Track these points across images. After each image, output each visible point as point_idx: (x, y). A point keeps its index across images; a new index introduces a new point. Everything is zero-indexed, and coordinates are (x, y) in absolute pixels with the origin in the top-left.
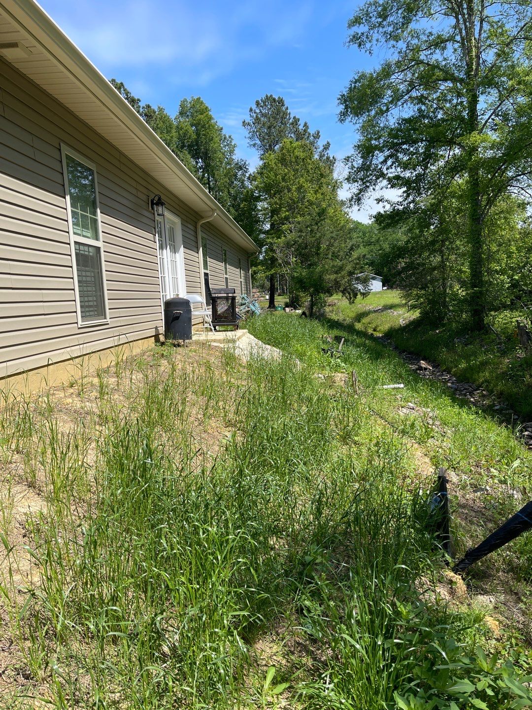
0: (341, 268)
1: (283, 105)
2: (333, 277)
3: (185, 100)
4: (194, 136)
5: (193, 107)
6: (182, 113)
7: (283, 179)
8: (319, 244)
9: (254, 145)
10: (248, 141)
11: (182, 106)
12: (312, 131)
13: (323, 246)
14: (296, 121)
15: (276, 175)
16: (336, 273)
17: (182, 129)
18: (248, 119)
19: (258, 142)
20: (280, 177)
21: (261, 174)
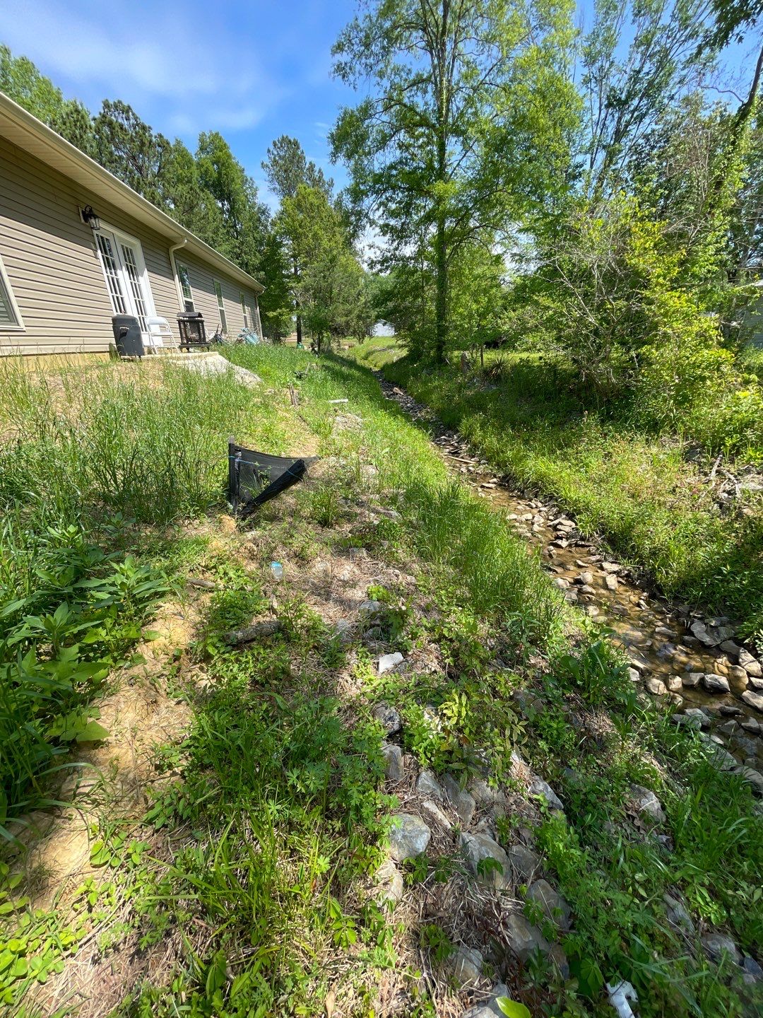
0: (350, 312)
1: (298, 148)
2: (344, 319)
3: (204, 134)
4: (215, 175)
5: (212, 142)
6: (202, 149)
7: (300, 226)
8: (331, 288)
9: (274, 189)
10: (268, 184)
11: (202, 141)
12: (326, 178)
13: (335, 291)
14: (312, 167)
15: (293, 221)
16: (347, 316)
17: (202, 166)
18: (267, 162)
19: (278, 187)
20: (297, 224)
21: (280, 219)
